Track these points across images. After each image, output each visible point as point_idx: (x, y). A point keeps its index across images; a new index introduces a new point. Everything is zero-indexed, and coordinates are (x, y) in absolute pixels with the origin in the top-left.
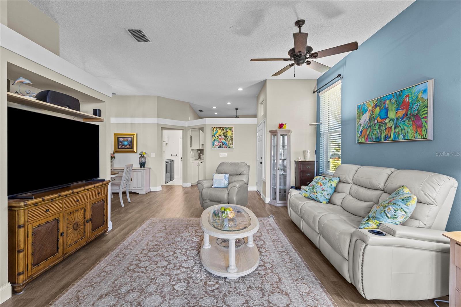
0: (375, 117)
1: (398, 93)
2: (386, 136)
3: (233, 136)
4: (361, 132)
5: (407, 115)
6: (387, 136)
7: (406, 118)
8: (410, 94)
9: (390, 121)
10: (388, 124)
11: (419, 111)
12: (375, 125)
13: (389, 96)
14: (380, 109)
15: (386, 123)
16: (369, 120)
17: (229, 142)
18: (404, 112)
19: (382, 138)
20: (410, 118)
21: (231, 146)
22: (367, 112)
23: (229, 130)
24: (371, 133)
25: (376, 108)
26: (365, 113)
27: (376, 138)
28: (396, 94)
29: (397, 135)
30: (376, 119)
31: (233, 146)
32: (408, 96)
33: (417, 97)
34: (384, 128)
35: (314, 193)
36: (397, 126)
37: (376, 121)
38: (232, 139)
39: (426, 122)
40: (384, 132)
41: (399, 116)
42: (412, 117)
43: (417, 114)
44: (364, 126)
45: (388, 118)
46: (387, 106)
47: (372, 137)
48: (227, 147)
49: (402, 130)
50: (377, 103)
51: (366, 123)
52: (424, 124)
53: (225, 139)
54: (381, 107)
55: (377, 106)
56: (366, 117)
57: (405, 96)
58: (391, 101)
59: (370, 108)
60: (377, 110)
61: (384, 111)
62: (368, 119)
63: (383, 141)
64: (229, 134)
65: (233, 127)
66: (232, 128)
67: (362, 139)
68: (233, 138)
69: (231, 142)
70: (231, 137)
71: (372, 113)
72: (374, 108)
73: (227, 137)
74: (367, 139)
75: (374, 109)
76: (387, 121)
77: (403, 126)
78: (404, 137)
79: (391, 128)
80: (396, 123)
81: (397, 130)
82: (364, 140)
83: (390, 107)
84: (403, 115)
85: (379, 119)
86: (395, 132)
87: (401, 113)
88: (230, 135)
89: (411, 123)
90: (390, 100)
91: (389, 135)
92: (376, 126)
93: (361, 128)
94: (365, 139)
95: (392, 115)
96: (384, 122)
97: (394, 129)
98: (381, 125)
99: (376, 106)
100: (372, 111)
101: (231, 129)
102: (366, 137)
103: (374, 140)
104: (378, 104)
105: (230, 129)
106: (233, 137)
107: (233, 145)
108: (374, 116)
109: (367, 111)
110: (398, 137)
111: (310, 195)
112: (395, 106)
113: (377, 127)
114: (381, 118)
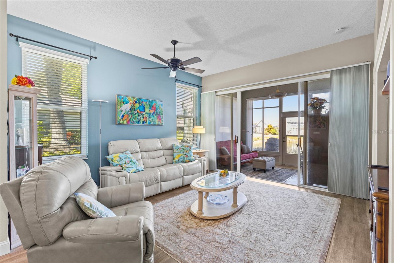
0: (135, 108)
1: (150, 101)
2: (143, 121)
4: (123, 116)
5: (155, 113)
6: (144, 122)
7: (154, 114)
8: (156, 103)
9: (146, 114)
10: (145, 115)
11: (160, 113)
12: (135, 114)
13: (145, 100)
14: (139, 105)
15: (144, 114)
16: (130, 109)
18: (153, 111)
19: (141, 122)
20: (156, 115)
22: (129, 104)
24: (132, 118)
25: (136, 103)
26: (127, 104)
27: (136, 122)
28: (149, 101)
29: (150, 122)
30: (137, 110)
32: (155, 104)
33: (159, 106)
34: (142, 116)
36: (149, 118)
37: (136, 112)
39: (163, 118)
40: (142, 119)
41: (151, 112)
42: (157, 115)
43: (159, 114)
44: (126, 112)
45: (145, 111)
46: (144, 105)
47: (133, 121)
49: (153, 119)
50: (137, 100)
51: (127, 110)
52: (162, 119)
54: (140, 104)
55: (137, 102)
57: (153, 104)
58: (147, 103)
59: (131, 102)
60: (137, 105)
61: (142, 107)
62: (129, 108)
63: (142, 124)
67: (123, 121)
71: (133, 105)
72: (135, 102)
74: (128, 122)
75: (135, 103)
76: (144, 113)
77: (153, 118)
78: (154, 123)
79: (147, 117)
80: (150, 116)
81: (150, 119)
82: (125, 122)
83: (146, 106)
84: (153, 112)
85: (138, 110)
86: (149, 120)
87: (152, 111)
89: (157, 117)
90: (146, 102)
91: (146, 121)
92: (136, 115)
93: (123, 113)
94: (126, 121)
95: (147, 110)
96: (142, 114)
97: (149, 119)
98: (140, 114)
99: (136, 102)
100: (133, 104)
102: (128, 120)
103: (135, 123)
104: (138, 102)
108: (134, 108)
109: (128, 103)
110: (151, 123)
112: (149, 106)
113: (137, 115)
114: (140, 110)
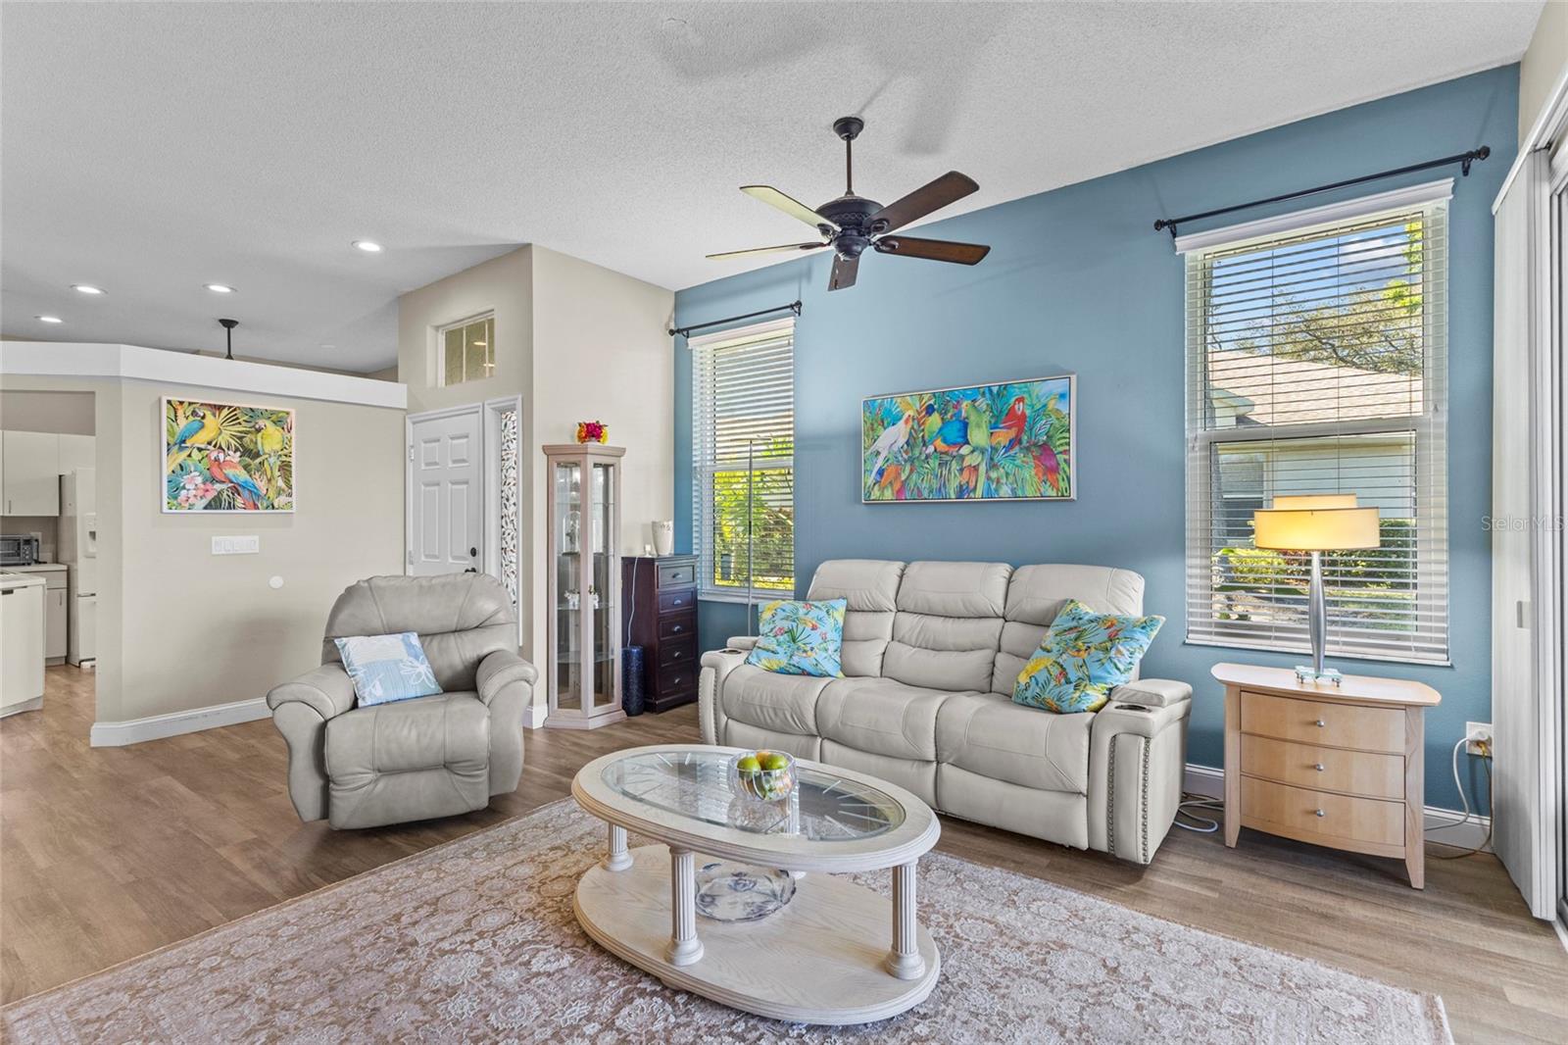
0: (926, 437)
1: (995, 390)
2: (961, 486)
3: (293, 455)
4: (881, 472)
5: (1020, 442)
6: (964, 487)
7: (1017, 449)
8: (1026, 396)
9: (972, 452)
10: (967, 458)
11: (1049, 437)
12: (927, 457)
13: (969, 392)
14: (942, 419)
15: (962, 458)
16: (907, 443)
17: (269, 480)
18: (1012, 433)
19: (952, 492)
20: (1028, 449)
21: (283, 499)
22: (901, 423)
23: (268, 423)
24: (914, 476)
25: (930, 415)
26: (893, 425)
27: (931, 492)
28: (991, 391)
29: (993, 487)
30: (932, 444)
31: (294, 499)
32: (1021, 400)
33: (1045, 406)
34: (955, 466)
35: (805, 651)
36: (992, 465)
37: (931, 449)
38: (285, 468)
39: (1067, 462)
40: (955, 475)
41: (999, 443)
42: (1033, 448)
43: (1045, 444)
44: (890, 456)
45: (967, 443)
46: (964, 414)
47: (918, 488)
48: (256, 507)
49: (1007, 474)
50: (932, 402)
51: (895, 448)
52: (1063, 465)
53: (246, 467)
54: (946, 413)
55: (934, 410)
56: (894, 436)
57: (1013, 399)
58: (976, 404)
59: (911, 413)
60: (935, 421)
61: (957, 426)
62: (902, 441)
63: (953, 496)
64: (270, 440)
65: (293, 412)
66: (288, 413)
67: (882, 490)
68: (293, 465)
69: (281, 483)
70: (284, 458)
71: (915, 427)
72: (924, 413)
73: (258, 455)
74: (900, 492)
75: (924, 416)
76: (965, 450)
77: (1010, 467)
78: (1013, 490)
79: (976, 468)
80: (992, 459)
81: (994, 475)
82: (888, 495)
83: (973, 419)
84: (1010, 441)
85: (939, 443)
86: (989, 478)
87: (1004, 437)
88: (278, 447)
89: (1030, 459)
90: (974, 401)
91: (972, 485)
92: (931, 461)
93: (880, 462)
94: (892, 490)
95: (979, 436)
96: (955, 454)
97: (987, 472)
98: (948, 458)
99: (930, 410)
100: (916, 421)
101: (279, 420)
102: (897, 486)
103: (926, 495)
104: (936, 407)
105: (274, 417)
106: (293, 460)
107: (290, 495)
108: (923, 437)
109: (900, 419)
110: (996, 490)
111: (792, 662)
112: (987, 417)
113: (934, 463)
114: (945, 441)
